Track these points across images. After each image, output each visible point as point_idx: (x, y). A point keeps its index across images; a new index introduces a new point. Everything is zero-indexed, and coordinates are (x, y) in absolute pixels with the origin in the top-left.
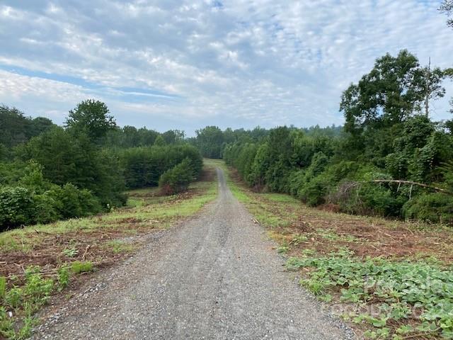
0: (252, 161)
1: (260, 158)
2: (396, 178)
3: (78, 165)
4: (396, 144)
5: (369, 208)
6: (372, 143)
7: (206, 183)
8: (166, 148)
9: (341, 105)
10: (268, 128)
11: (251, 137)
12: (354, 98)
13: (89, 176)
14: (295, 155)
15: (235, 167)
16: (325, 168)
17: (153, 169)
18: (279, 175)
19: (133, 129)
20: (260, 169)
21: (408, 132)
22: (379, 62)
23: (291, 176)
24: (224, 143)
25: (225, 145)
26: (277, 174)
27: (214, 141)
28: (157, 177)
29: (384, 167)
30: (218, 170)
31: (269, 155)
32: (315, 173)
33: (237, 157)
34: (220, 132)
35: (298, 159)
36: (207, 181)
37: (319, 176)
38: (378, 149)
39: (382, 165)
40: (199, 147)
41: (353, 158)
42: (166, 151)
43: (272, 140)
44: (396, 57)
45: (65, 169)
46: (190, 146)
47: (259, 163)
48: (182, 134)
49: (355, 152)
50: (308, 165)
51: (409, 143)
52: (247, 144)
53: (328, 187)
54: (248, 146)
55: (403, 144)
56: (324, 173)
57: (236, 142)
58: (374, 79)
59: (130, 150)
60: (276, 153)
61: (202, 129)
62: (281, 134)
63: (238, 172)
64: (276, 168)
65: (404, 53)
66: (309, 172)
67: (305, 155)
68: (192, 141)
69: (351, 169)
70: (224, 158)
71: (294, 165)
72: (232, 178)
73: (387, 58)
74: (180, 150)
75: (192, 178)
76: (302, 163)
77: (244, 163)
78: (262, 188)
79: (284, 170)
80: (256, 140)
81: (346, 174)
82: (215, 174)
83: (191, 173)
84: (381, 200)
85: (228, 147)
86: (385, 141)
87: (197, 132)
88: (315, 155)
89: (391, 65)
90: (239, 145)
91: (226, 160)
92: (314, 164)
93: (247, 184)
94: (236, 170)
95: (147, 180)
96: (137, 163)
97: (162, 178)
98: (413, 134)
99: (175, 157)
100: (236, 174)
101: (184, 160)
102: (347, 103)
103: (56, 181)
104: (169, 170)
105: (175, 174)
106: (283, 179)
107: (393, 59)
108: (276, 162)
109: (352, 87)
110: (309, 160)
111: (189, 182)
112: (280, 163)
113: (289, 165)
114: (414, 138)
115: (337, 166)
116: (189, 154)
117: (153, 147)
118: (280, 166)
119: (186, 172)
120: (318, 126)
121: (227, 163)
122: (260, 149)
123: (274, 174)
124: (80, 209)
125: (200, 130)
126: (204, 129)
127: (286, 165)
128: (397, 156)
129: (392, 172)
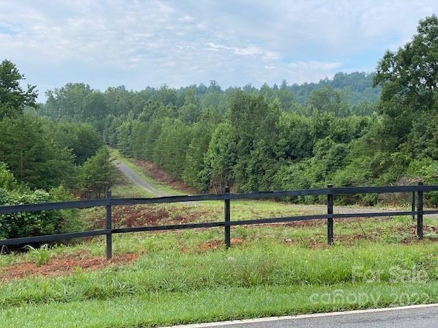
0: (205, 149)
1: (219, 145)
14: (283, 141)
18: (258, 171)
20: (222, 163)
26: (253, 171)
31: (237, 141)
35: (288, 148)
37: (341, 172)
47: (219, 153)
64: (252, 161)
67: (298, 141)
73: (433, 20)
76: (294, 153)
79: (265, 164)
82: (120, 173)
87: (49, 93)
91: (121, 147)
105: (89, 173)
106: (266, 177)
109: (388, 55)
112: (259, 154)
118: (260, 158)
121: (124, 153)
123: (249, 169)
125: (54, 91)
126: (63, 88)
127: (268, 157)
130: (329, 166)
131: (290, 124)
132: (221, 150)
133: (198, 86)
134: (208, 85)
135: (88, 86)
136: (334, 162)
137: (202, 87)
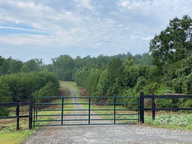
0: (97, 83)
1: (102, 80)
2: (176, 92)
4: (178, 73)
6: (166, 72)
8: (32, 74)
9: (150, 48)
11: (96, 64)
12: (158, 44)
14: (126, 78)
15: (84, 88)
16: (143, 87)
17: (24, 91)
18: (116, 92)
20: (103, 89)
21: (184, 66)
22: (171, 22)
23: (124, 93)
24: (75, 68)
25: (75, 70)
26: (114, 92)
27: (67, 67)
30: (71, 90)
31: (109, 79)
34: (71, 59)
35: (129, 81)
37: (139, 92)
38: (169, 75)
39: (170, 85)
42: (33, 77)
43: (111, 68)
44: (181, 19)
48: (41, 62)
50: (135, 85)
51: (183, 72)
54: (94, 70)
55: (181, 73)
56: (142, 90)
57: (84, 68)
60: (114, 77)
61: (57, 57)
63: (87, 91)
64: (114, 88)
65: (186, 17)
66: (134, 90)
67: (133, 78)
68: (50, 67)
69: (156, 88)
70: (75, 80)
71: (126, 85)
73: (176, 20)
74: (43, 76)
76: (131, 84)
77: (91, 84)
79: (119, 89)
80: (100, 66)
84: (167, 105)
85: (78, 72)
86: (173, 71)
87: (53, 60)
88: (139, 78)
90: (87, 70)
91: (77, 82)
92: (138, 84)
94: (85, 90)
98: (186, 67)
99: (40, 81)
100: (85, 92)
101: (47, 83)
102: (154, 47)
107: (180, 20)
109: (156, 37)
110: (136, 81)
111: (52, 99)
112: (116, 85)
113: (123, 85)
114: (186, 69)
116: (50, 79)
117: (21, 74)
118: (117, 86)
121: (78, 85)
122: (102, 74)
123: (113, 91)
125: (55, 58)
126: (59, 57)
127: (120, 86)
128: (178, 80)
129: (175, 89)
130: (138, 90)
131: (129, 70)
132: (103, 83)
133: (122, 54)
135: (69, 56)
136: (139, 88)
137: (124, 54)
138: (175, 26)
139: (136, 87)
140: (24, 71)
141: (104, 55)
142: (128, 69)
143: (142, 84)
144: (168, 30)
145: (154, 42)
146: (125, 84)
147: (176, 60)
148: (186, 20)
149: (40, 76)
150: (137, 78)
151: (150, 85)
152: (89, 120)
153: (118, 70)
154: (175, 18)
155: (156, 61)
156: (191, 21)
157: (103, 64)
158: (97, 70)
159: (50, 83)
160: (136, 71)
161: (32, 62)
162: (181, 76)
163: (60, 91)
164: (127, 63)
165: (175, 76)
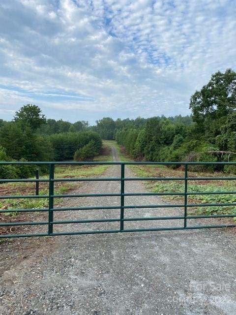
0: (135, 141)
1: (140, 139)
2: (221, 150)
3: (27, 147)
4: (222, 129)
5: (205, 168)
6: (209, 128)
7: (104, 157)
8: (78, 133)
9: (190, 104)
10: (146, 118)
11: (134, 124)
12: (198, 100)
13: (32, 154)
14: (163, 137)
15: (124, 146)
16: (181, 145)
17: (70, 148)
18: (153, 150)
19: (54, 121)
20: (141, 147)
21: (229, 122)
22: (213, 76)
23: (160, 151)
24: (116, 129)
25: (116, 131)
27: (109, 128)
28: (72, 154)
29: (214, 144)
30: (112, 148)
31: (146, 137)
32: (175, 148)
33: (125, 139)
34: (112, 121)
35: (165, 139)
36: (105, 155)
37: (177, 150)
38: (212, 132)
39: (214, 143)
40: (99, 132)
41: (198, 138)
42: (78, 135)
43: (148, 127)
44: (224, 73)
45: (19, 149)
46: (93, 132)
47: (140, 142)
48: (87, 124)
49: (200, 134)
50: (171, 143)
51: (229, 128)
52: (132, 129)
53: (182, 157)
54: (132, 130)
55: (226, 129)
56: (181, 148)
57: (124, 128)
58: (211, 88)
59: (54, 136)
60: (151, 136)
61: (101, 119)
62: (154, 123)
63: (126, 149)
64: (151, 146)
65: (229, 71)
66: (171, 148)
67: (170, 137)
68: (94, 128)
69: (196, 145)
70: (116, 139)
71: (163, 143)
72: (122, 152)
73: (219, 74)
74: (87, 135)
75: (95, 153)
76: (168, 142)
77: (130, 143)
78: (142, 159)
79: (156, 147)
80: (138, 127)
81: (193, 148)
82: (110, 150)
83: (95, 150)
85: (118, 132)
86: (216, 127)
87: (97, 122)
88: (176, 136)
89: (221, 79)
90: (126, 130)
91: (118, 141)
92: (175, 142)
93: (132, 157)
94: (124, 148)
95: (66, 155)
96: (59, 145)
97: (76, 154)
98: (232, 123)
99: (84, 140)
100: (124, 150)
101: (90, 141)
102: (194, 103)
103: (14, 157)
104: (80, 149)
105: (84, 151)
106: (156, 153)
107: (222, 75)
108: (151, 142)
109: (197, 93)
110: (172, 140)
111: (94, 156)
112: (153, 142)
113: (160, 143)
114: (232, 126)
115: (188, 144)
116: (93, 137)
117: (68, 133)
118: (153, 144)
119: (92, 150)
120: (180, 115)
121: (118, 143)
122: (140, 133)
123: (150, 149)
124: (30, 173)
125: (99, 120)
127: (157, 144)
128: (222, 137)
129: (219, 146)
130: (175, 147)
131: (166, 129)
134: (160, 116)
136: (177, 145)
137: (158, 117)
138: (218, 81)
139: (173, 145)
140: (71, 131)
141: (142, 117)
142: (164, 128)
143: (179, 142)
144: (210, 84)
145: (195, 97)
146: (161, 142)
147: (219, 116)
148: (230, 74)
149: (84, 135)
150: (174, 136)
151: (190, 142)
152: (122, 220)
153: (155, 129)
154: (217, 72)
155: (197, 117)
156: (234, 75)
157: (140, 125)
158: (135, 130)
159: (93, 141)
160: (173, 130)
161: (79, 123)
162: (225, 133)
163: (103, 149)
164: (163, 123)
165: (218, 133)
